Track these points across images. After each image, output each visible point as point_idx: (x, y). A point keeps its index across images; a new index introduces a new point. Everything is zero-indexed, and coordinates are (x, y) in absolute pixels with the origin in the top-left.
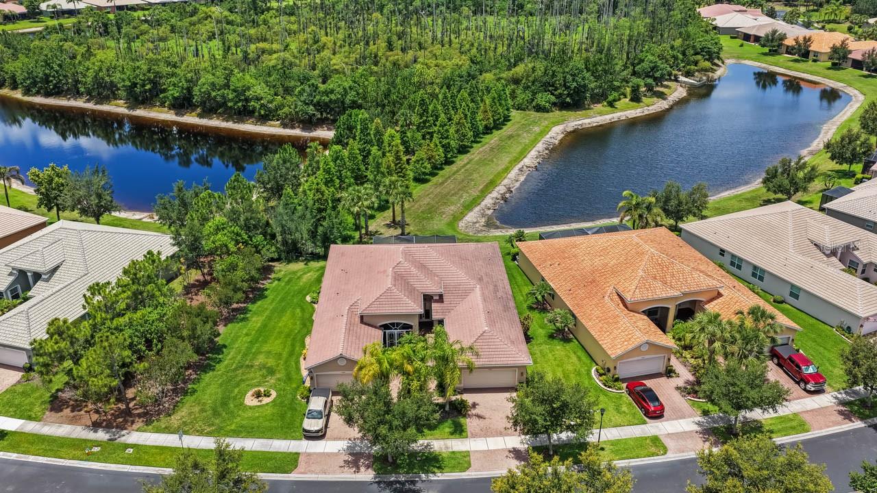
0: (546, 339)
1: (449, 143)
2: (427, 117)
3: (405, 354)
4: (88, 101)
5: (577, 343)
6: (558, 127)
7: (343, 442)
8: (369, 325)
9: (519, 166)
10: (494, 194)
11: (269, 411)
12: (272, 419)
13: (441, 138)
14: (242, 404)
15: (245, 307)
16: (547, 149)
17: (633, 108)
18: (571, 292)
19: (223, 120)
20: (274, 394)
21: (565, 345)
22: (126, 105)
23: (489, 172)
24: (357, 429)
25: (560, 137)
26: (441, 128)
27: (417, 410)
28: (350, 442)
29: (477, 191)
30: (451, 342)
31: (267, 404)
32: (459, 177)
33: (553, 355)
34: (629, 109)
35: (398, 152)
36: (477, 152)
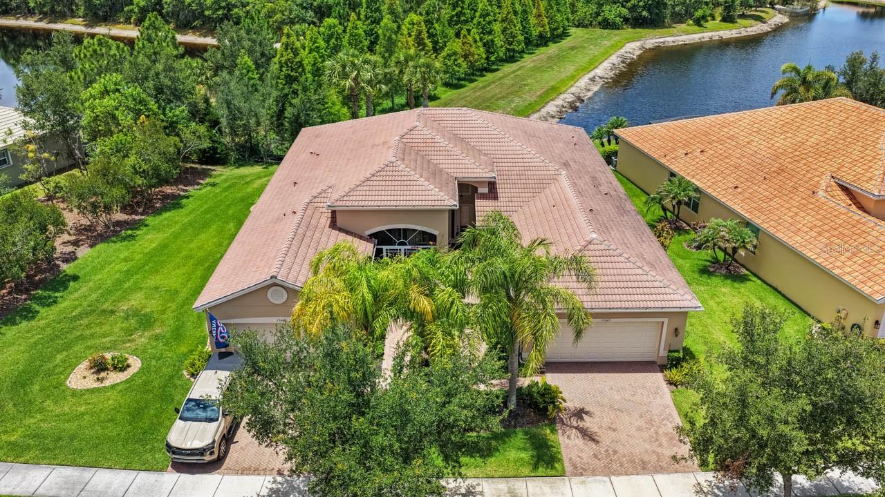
0: (696, 276)
1: (492, 41)
2: (462, 8)
3: (415, 273)
4: (40, 20)
5: (759, 282)
6: (634, 44)
7: (261, 478)
8: (347, 232)
9: (591, 75)
10: (559, 102)
11: (112, 400)
12: (112, 420)
13: (482, 33)
14: (61, 384)
15: (140, 220)
16: (623, 62)
17: (726, 29)
18: (739, 190)
19: (200, 36)
20: (136, 364)
21: (736, 285)
22: (83, 23)
23: (550, 78)
24: (283, 450)
25: (638, 52)
26: (482, 19)
27: (444, 405)
28: (279, 479)
29: (534, 97)
30: (526, 242)
31: (113, 386)
32: (507, 81)
33: (718, 303)
34: (721, 29)
35: (420, 33)
36: (528, 61)
